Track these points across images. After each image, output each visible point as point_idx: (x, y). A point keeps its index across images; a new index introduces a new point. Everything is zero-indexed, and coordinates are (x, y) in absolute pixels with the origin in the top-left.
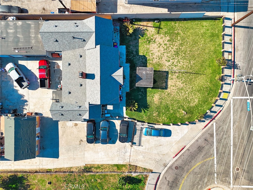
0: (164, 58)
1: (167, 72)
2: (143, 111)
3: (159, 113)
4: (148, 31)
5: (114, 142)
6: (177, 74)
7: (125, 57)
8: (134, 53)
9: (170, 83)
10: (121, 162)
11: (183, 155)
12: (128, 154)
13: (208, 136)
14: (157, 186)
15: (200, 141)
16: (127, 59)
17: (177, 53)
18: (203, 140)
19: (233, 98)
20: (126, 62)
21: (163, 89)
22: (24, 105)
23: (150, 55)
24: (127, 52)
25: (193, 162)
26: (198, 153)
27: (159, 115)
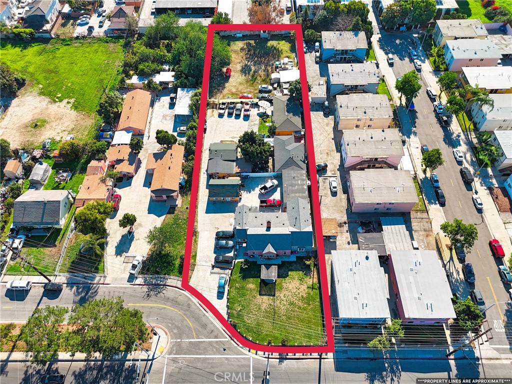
0: (287, 293)
1: (274, 296)
2: (240, 275)
3: (238, 289)
4: (310, 279)
5: (215, 253)
6: (273, 304)
7: (287, 260)
8: (290, 268)
9: (265, 297)
10: (198, 258)
11: (200, 310)
12: (204, 263)
13: (215, 333)
14: (174, 288)
15: (212, 326)
16: (285, 262)
17: (291, 304)
18: (213, 329)
19: (251, 358)
20: (282, 261)
21: (260, 292)
22: (247, 191)
23: (289, 281)
24: (291, 261)
25: (193, 319)
26: (200, 324)
27: (237, 288)
